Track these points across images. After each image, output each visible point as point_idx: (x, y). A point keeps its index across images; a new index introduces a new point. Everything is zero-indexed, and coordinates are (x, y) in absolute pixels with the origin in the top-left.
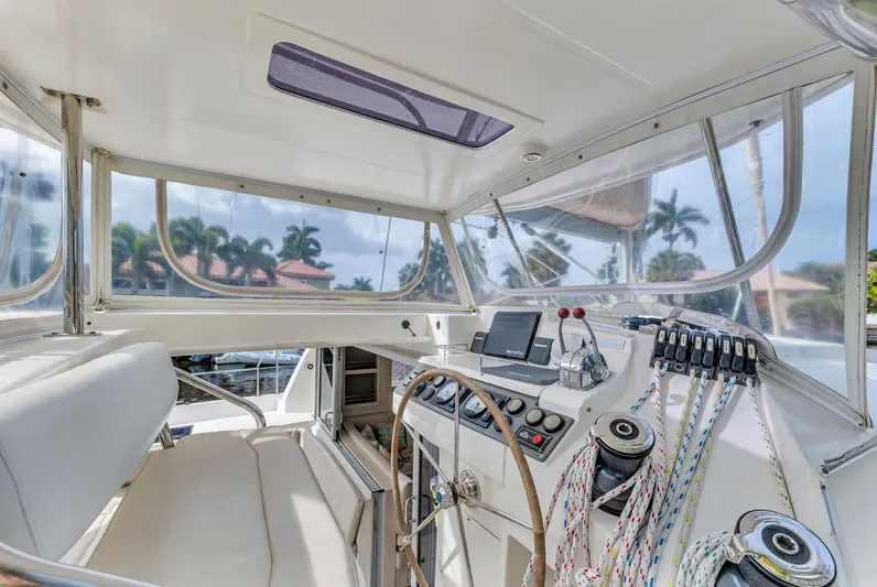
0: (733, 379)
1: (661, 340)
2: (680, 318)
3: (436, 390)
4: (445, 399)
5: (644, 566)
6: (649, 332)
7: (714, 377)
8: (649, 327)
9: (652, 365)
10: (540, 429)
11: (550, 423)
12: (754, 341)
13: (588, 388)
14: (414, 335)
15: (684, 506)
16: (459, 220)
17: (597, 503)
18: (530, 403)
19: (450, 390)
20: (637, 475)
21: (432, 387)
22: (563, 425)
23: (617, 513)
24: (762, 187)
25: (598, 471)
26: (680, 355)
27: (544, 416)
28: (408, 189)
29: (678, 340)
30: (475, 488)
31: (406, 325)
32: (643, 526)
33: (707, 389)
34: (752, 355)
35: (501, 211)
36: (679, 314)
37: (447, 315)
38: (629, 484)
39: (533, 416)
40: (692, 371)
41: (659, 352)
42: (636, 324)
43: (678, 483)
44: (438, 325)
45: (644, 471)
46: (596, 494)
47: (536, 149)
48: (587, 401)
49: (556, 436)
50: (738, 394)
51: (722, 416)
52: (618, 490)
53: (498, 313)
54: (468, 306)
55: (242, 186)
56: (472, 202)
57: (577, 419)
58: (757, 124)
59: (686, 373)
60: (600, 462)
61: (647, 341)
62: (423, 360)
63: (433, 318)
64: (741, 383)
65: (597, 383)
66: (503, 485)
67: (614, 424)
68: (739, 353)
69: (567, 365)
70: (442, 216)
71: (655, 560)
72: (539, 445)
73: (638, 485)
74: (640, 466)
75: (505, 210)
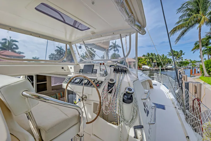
0: (124, 73)
1: (115, 68)
2: (117, 65)
3: (74, 81)
4: (77, 82)
5: (115, 98)
6: (113, 67)
7: (121, 73)
8: (113, 66)
9: (113, 72)
10: (98, 84)
11: (100, 82)
12: (126, 68)
13: (105, 76)
14: (65, 70)
15: (119, 92)
16: (74, 45)
17: (109, 92)
18: (95, 80)
19: (78, 81)
20: (113, 87)
21: (73, 80)
22: (102, 82)
23: (111, 93)
24: (126, 43)
25: (108, 87)
26: (117, 70)
27: (98, 82)
28: (61, 36)
29: (117, 68)
30: (86, 97)
31: (63, 68)
32: (115, 93)
33: (121, 75)
34: (126, 70)
35: (84, 43)
36: (117, 64)
37: (73, 66)
38: (112, 88)
39: (96, 82)
40: (119, 73)
41: (115, 70)
42: (110, 66)
43: (118, 88)
44: (71, 68)
45: (114, 86)
46: (108, 90)
47: (93, 33)
48: (105, 78)
49: (101, 84)
50: (125, 75)
51: (123, 78)
52: (111, 89)
53: (85, 65)
54: (76, 64)
55: (10, 29)
56: (78, 41)
57: (104, 81)
58: (126, 35)
59: (118, 73)
60: (109, 86)
61: (112, 68)
62: (69, 75)
63: (69, 66)
64: (125, 74)
65: (106, 75)
66: (92, 95)
67: (110, 80)
68: (125, 70)
69: (101, 73)
70: (70, 43)
71: (116, 97)
72: (98, 86)
73: (114, 88)
74: (114, 85)
75: (85, 43)
